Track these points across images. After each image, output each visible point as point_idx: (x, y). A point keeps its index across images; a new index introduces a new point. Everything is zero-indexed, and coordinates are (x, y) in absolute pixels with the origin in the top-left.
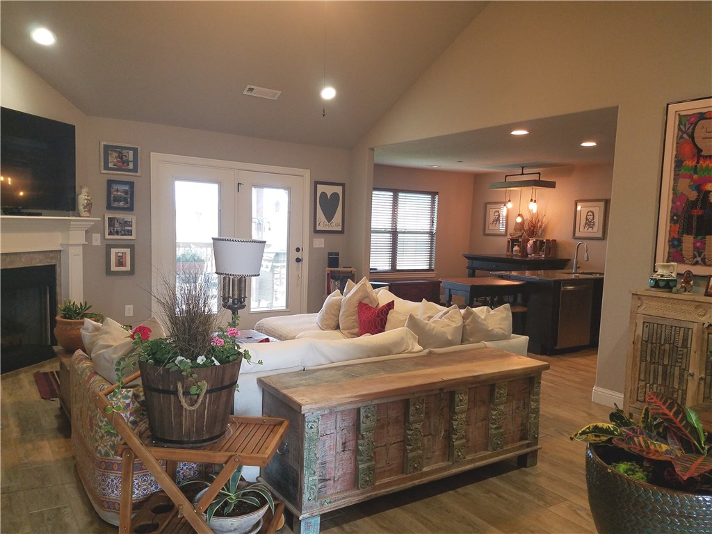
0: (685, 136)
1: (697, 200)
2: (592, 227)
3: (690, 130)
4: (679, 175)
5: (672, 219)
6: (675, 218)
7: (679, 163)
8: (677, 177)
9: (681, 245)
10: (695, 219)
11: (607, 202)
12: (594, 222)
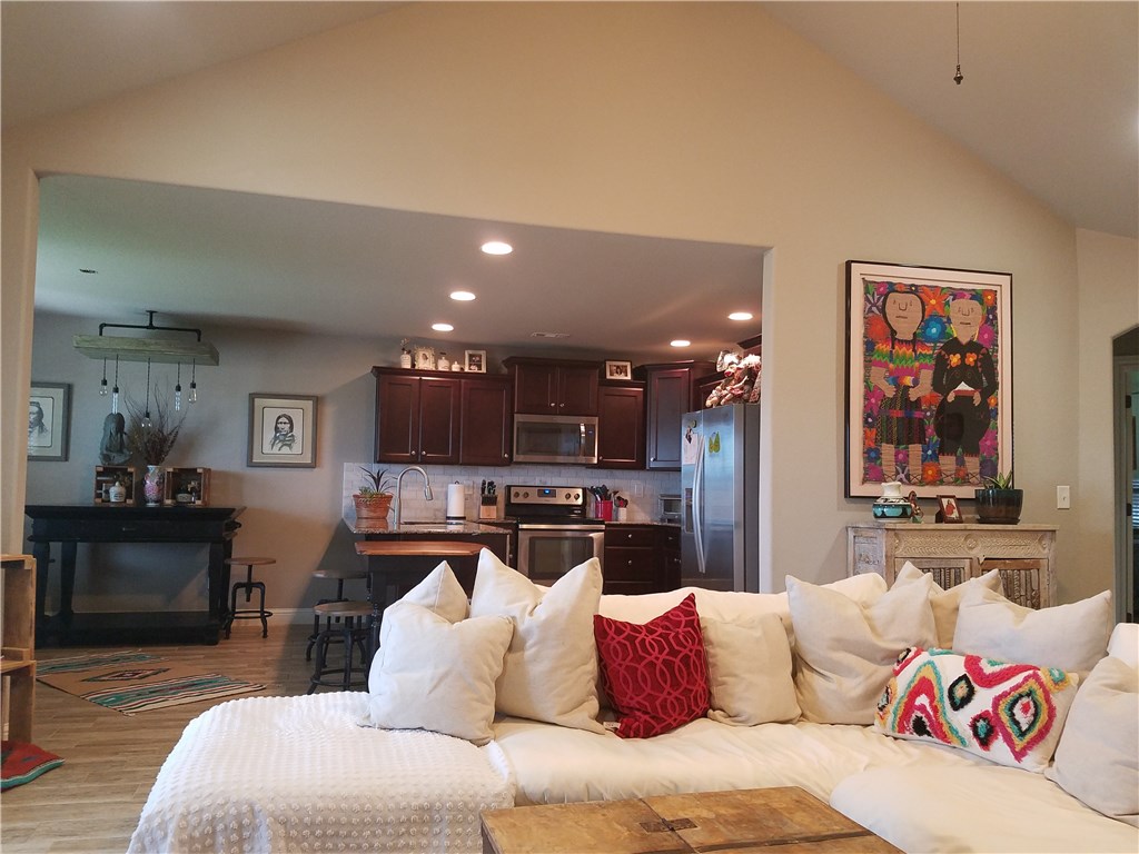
0: (874, 309)
1: (895, 397)
3: (880, 303)
4: (870, 361)
5: (866, 421)
6: (870, 420)
7: (869, 346)
8: (868, 363)
9: (880, 458)
10: (895, 422)
11: (318, 401)
12: (292, 436)
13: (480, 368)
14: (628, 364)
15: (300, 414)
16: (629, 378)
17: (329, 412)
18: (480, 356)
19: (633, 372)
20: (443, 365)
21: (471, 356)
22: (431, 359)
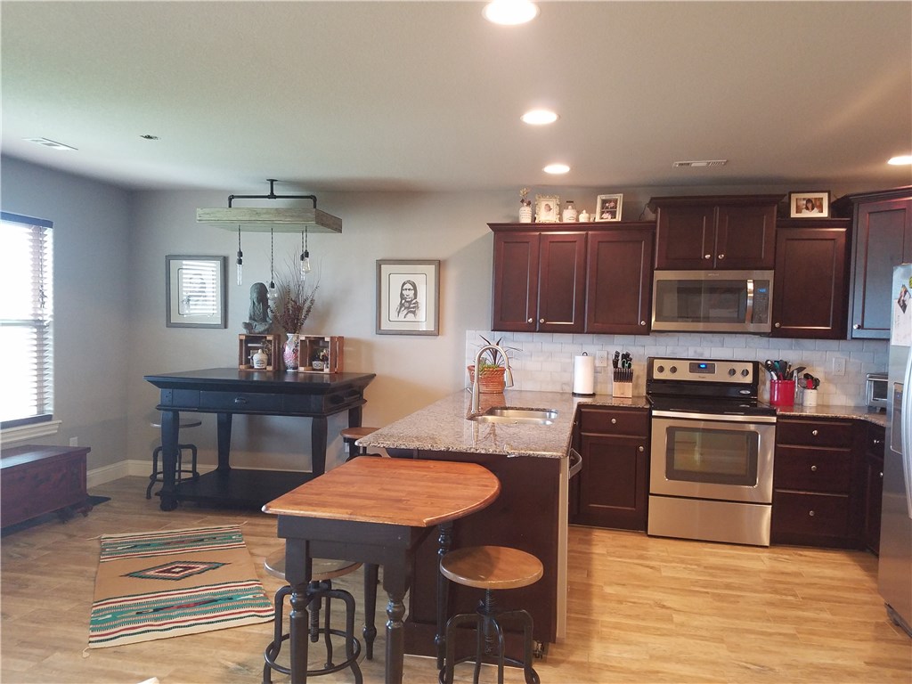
2: (414, 313)
11: (440, 265)
12: (417, 302)
13: (613, 214)
14: (825, 196)
15: (424, 280)
16: (825, 214)
17: (451, 275)
18: (616, 201)
19: (831, 206)
20: (569, 216)
21: (604, 202)
22: (555, 210)
